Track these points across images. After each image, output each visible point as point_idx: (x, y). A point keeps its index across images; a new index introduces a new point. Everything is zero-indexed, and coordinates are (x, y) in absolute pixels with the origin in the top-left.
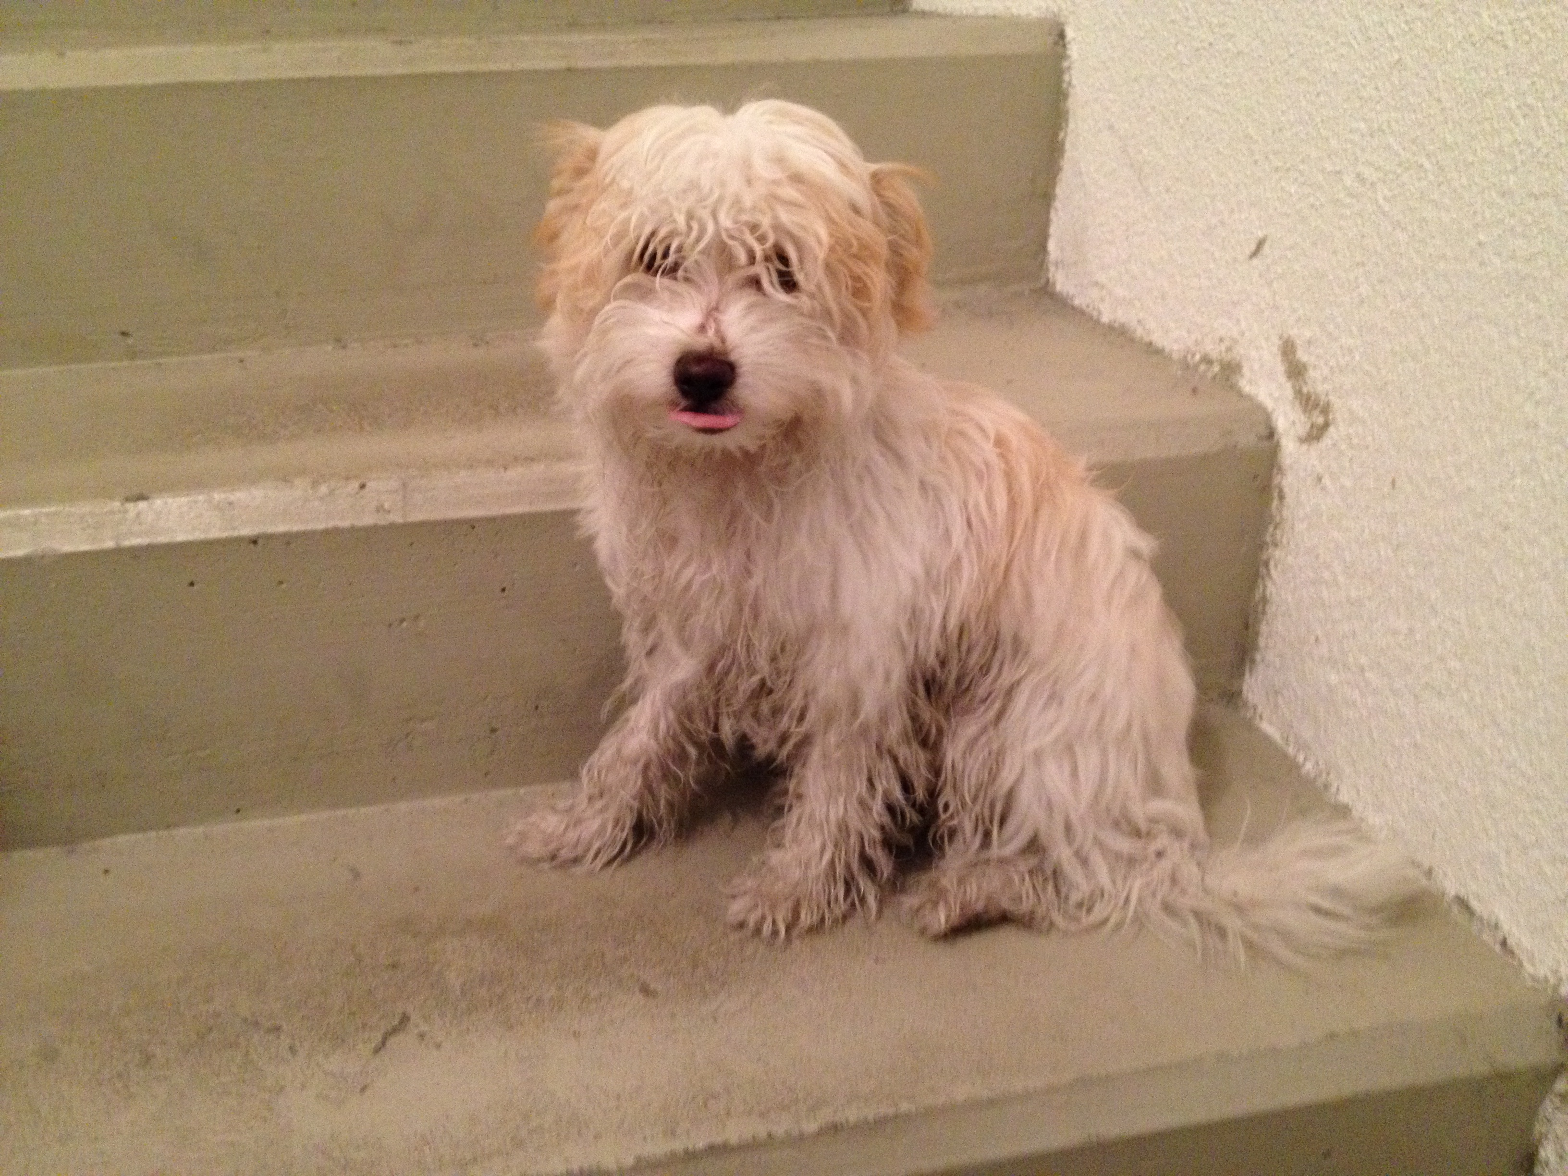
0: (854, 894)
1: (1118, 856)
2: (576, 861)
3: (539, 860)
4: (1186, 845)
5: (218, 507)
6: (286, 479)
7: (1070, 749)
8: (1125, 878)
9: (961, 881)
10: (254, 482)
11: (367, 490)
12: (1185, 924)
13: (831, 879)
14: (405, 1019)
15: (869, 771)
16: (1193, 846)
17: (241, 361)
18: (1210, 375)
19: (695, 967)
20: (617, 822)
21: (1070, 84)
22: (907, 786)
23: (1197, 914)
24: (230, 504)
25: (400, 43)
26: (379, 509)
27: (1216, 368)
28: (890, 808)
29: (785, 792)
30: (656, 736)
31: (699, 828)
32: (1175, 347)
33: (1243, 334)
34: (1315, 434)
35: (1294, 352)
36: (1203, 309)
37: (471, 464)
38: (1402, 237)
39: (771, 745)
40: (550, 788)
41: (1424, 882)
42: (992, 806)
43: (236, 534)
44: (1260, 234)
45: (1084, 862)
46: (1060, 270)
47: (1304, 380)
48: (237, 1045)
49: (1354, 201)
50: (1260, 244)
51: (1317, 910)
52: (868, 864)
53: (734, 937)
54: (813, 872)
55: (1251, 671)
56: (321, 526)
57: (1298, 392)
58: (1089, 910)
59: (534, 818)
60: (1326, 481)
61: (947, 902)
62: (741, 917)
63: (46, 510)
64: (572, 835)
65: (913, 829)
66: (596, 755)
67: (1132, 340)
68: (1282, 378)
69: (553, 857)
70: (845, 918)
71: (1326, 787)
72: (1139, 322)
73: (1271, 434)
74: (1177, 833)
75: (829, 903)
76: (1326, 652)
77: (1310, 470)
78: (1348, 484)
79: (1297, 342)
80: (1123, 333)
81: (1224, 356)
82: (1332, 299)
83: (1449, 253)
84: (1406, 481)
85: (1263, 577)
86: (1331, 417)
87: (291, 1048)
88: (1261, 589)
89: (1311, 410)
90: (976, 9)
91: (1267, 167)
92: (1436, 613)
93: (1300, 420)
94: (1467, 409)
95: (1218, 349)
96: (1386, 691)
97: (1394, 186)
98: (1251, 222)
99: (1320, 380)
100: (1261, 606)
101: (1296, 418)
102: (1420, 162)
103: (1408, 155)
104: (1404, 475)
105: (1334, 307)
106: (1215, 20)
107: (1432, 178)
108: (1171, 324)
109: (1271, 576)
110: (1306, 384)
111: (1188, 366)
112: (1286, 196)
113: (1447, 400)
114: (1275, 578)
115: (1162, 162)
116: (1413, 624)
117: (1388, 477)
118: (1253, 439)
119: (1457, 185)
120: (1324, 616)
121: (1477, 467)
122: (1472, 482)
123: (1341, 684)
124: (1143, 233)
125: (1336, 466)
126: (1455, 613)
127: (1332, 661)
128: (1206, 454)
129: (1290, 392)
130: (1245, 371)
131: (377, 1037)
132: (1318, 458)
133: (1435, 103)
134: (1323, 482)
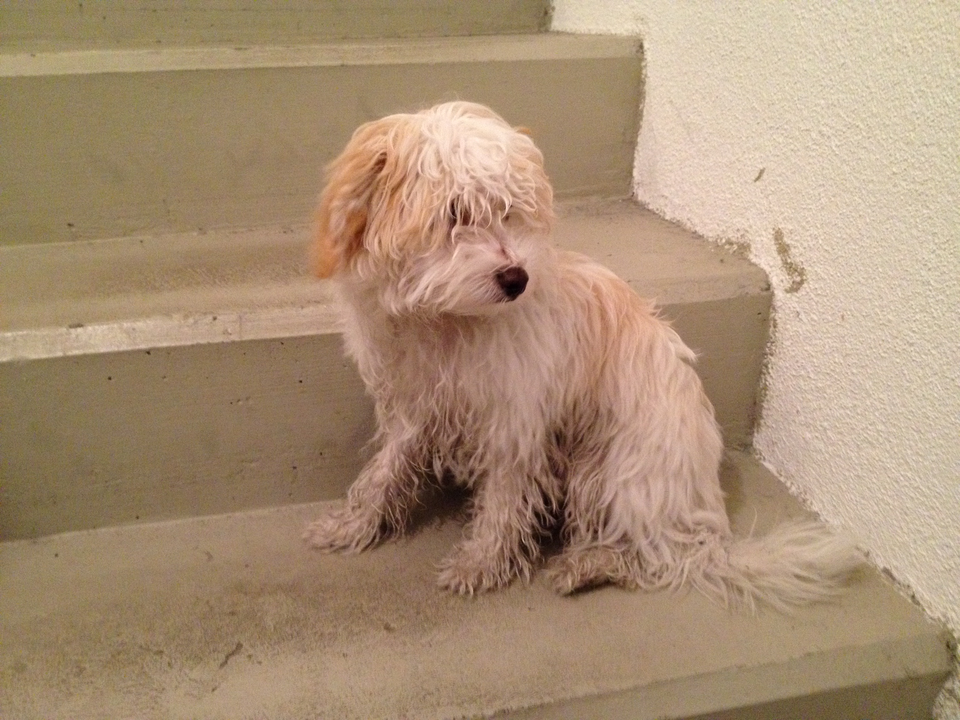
0: (516, 568)
1: (676, 544)
2: (345, 547)
3: (323, 548)
4: (718, 536)
5: (127, 332)
6: (168, 315)
7: (645, 480)
8: (681, 558)
9: (581, 560)
10: (148, 317)
11: (217, 321)
12: (716, 585)
13: (502, 559)
14: (239, 646)
15: (523, 491)
16: (722, 538)
17: (141, 242)
18: (731, 251)
19: (418, 613)
20: (370, 522)
21: (646, 76)
22: (547, 501)
23: (724, 579)
24: (134, 329)
25: (240, 49)
26: (225, 332)
27: (735, 247)
28: (537, 514)
29: (472, 506)
30: (393, 471)
31: (420, 527)
32: (711, 234)
33: (751, 227)
34: (795, 287)
35: (782, 239)
36: (727, 212)
37: (281, 305)
38: (846, 169)
39: (465, 476)
40: (330, 503)
41: (864, 559)
42: (598, 513)
43: (137, 347)
44: (761, 167)
45: (656, 548)
46: (641, 188)
47: (788, 255)
48: (137, 663)
49: (818, 147)
50: (762, 172)
51: (798, 577)
52: (524, 549)
53: (442, 594)
54: (491, 554)
55: (758, 431)
56: (189, 343)
57: (785, 263)
58: (660, 577)
59: (319, 522)
60: (803, 316)
61: (573, 574)
62: (446, 582)
63: (20, 333)
64: (342, 532)
65: (550, 528)
66: (357, 482)
67: (684, 230)
68: (775, 254)
69: (331, 546)
70: (510, 582)
71: (804, 501)
72: (688, 219)
73: (768, 287)
74: (712, 530)
75: (500, 575)
76: (803, 419)
77: (792, 309)
78: (815, 318)
79: (784, 232)
80: (679, 226)
81: (740, 240)
82: (804, 206)
83: (874, 178)
84: (850, 317)
85: (764, 374)
86: (804, 277)
87: (169, 664)
88: (764, 381)
89: (793, 273)
90: (590, 30)
91: (765, 127)
92: (870, 396)
93: (786, 279)
94: (887, 273)
95: (736, 236)
96: (840, 443)
97: (841, 138)
98: (755, 160)
99: (798, 255)
100: (763, 391)
101: (784, 278)
102: (857, 124)
103: (850, 120)
104: (849, 313)
105: (806, 211)
106: (733, 38)
107: (864, 134)
108: (708, 221)
109: (769, 373)
110: (789, 258)
111: (718, 246)
112: (777, 144)
113: (874, 268)
114: (772, 374)
115: (701, 123)
116: (855, 402)
117: (839, 314)
118: (758, 290)
119: (879, 138)
120: (802, 397)
121: (893, 308)
122: (890, 317)
123: (813, 439)
124: (690, 166)
125: (808, 307)
126: (881, 396)
127: (807, 425)
128: (729, 299)
129: (780, 262)
130: (752, 249)
131: (222, 657)
132: (797, 302)
133: (866, 89)
134: (800, 317)
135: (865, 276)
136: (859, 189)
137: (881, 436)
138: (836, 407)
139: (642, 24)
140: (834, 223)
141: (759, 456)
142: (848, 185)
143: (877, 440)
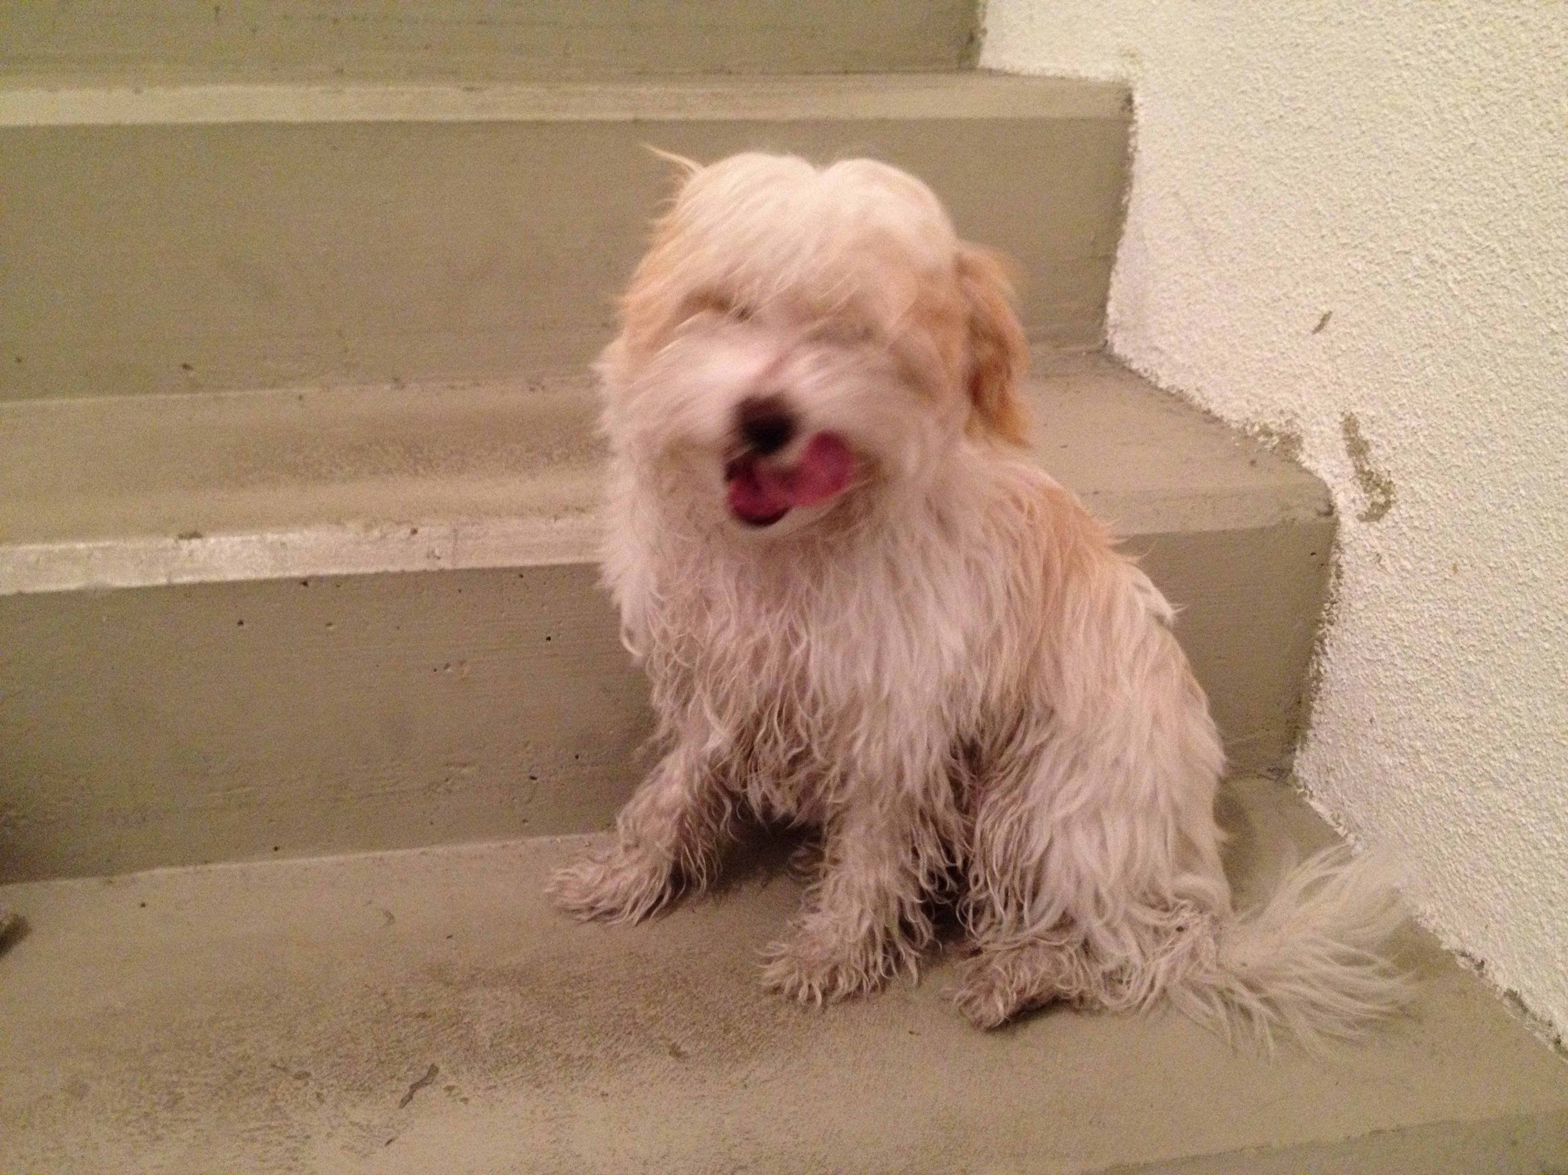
0: (893, 960)
2: (612, 912)
3: (577, 911)
4: (1207, 917)
5: (272, 549)
6: (338, 523)
7: (1097, 818)
10: (307, 525)
11: (417, 536)
13: (870, 946)
14: (433, 1070)
15: (912, 841)
16: (1215, 920)
17: (300, 398)
18: (1268, 447)
19: (726, 1031)
20: (654, 871)
21: (1135, 149)
22: (949, 855)
24: (283, 544)
25: (470, 89)
26: (430, 555)
27: (1276, 440)
30: (691, 788)
32: (1234, 417)
33: (1303, 408)
34: (1375, 513)
35: (1356, 431)
36: (1265, 382)
37: (521, 513)
38: (1470, 320)
40: (588, 837)
41: (1475, 973)
42: (1023, 875)
43: (287, 574)
44: (1325, 309)
45: (1115, 933)
46: (1119, 334)
47: (1366, 459)
48: (265, 1090)
49: (1423, 282)
50: (1325, 318)
52: (907, 928)
53: (767, 1001)
54: (853, 938)
55: (1302, 749)
56: (372, 570)
57: (1360, 471)
59: (574, 869)
60: (1386, 561)
62: (777, 981)
63: (101, 544)
64: (610, 886)
66: (631, 805)
67: (1190, 408)
68: (1343, 456)
69: (592, 909)
70: (884, 984)
72: (1198, 390)
73: (1330, 511)
74: (1200, 907)
75: (866, 971)
76: (1381, 732)
77: (1369, 549)
78: (1409, 567)
79: (1360, 419)
80: (1181, 400)
81: (1284, 429)
82: (1396, 379)
83: (1520, 340)
84: (1469, 567)
85: (1317, 654)
86: (1392, 497)
87: (319, 1095)
88: (1315, 666)
89: (1373, 489)
90: (1043, 70)
91: (1335, 244)
92: (1496, 702)
93: (1361, 499)
94: (1534, 499)
95: (1278, 422)
96: (1442, 777)
97: (1464, 270)
98: (1315, 297)
99: (1382, 459)
100: (1315, 682)
101: (1357, 496)
102: (1492, 247)
103: (1480, 239)
104: (1466, 561)
105: (1398, 387)
106: (1286, 94)
107: (1504, 263)
108: (1230, 394)
109: (1326, 653)
110: (1368, 463)
111: (1246, 437)
112: (1354, 273)
113: (1513, 488)
114: (1330, 656)
115: (1226, 231)
116: (1472, 711)
117: (1450, 562)
118: (1311, 515)
119: (1530, 272)
120: (1381, 697)
121: (1542, 558)
122: (1537, 573)
123: (1396, 768)
124: (1204, 301)
125: (1396, 548)
126: (1517, 704)
127: (1388, 745)
128: (1263, 529)
129: (1351, 470)
130: (1305, 445)
131: (405, 1088)
132: (1378, 538)
133: (1510, 189)
134: (1382, 563)
135: (1497, 501)
136: (1492, 356)
137: (1513, 770)
138: (1437, 717)
139: (1131, 63)
140: (1445, 410)
141: (1302, 790)
142: (1473, 349)
143: (1506, 776)
